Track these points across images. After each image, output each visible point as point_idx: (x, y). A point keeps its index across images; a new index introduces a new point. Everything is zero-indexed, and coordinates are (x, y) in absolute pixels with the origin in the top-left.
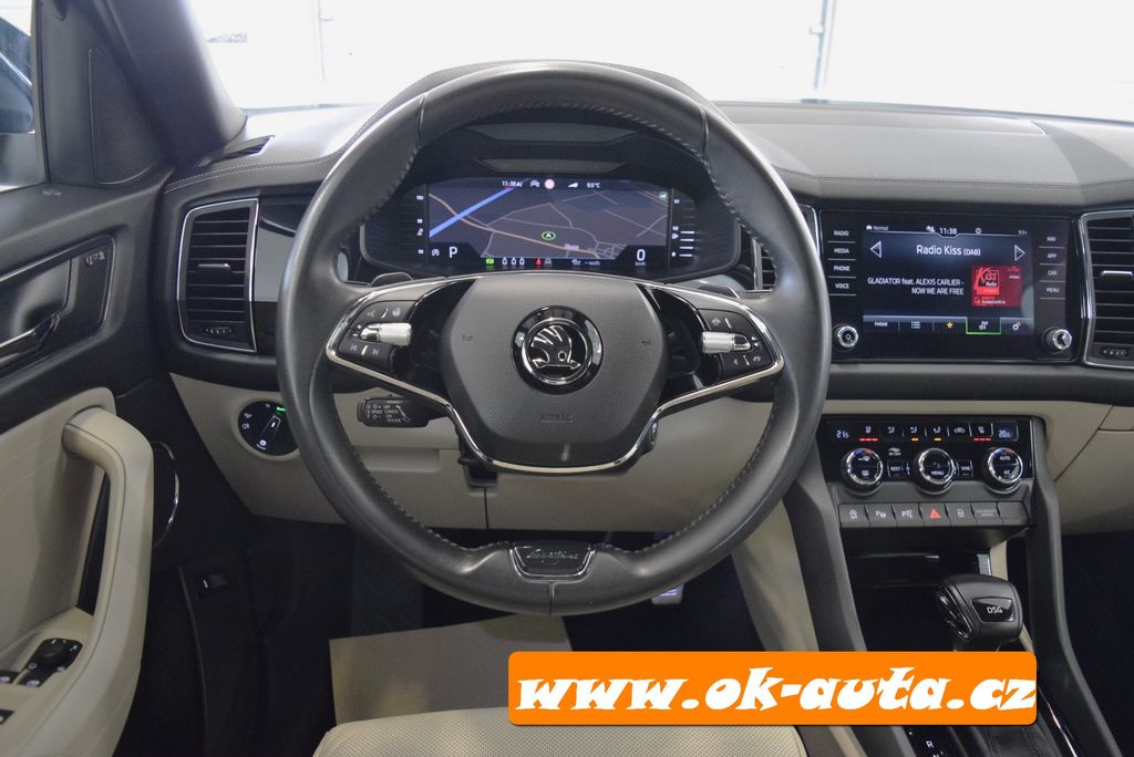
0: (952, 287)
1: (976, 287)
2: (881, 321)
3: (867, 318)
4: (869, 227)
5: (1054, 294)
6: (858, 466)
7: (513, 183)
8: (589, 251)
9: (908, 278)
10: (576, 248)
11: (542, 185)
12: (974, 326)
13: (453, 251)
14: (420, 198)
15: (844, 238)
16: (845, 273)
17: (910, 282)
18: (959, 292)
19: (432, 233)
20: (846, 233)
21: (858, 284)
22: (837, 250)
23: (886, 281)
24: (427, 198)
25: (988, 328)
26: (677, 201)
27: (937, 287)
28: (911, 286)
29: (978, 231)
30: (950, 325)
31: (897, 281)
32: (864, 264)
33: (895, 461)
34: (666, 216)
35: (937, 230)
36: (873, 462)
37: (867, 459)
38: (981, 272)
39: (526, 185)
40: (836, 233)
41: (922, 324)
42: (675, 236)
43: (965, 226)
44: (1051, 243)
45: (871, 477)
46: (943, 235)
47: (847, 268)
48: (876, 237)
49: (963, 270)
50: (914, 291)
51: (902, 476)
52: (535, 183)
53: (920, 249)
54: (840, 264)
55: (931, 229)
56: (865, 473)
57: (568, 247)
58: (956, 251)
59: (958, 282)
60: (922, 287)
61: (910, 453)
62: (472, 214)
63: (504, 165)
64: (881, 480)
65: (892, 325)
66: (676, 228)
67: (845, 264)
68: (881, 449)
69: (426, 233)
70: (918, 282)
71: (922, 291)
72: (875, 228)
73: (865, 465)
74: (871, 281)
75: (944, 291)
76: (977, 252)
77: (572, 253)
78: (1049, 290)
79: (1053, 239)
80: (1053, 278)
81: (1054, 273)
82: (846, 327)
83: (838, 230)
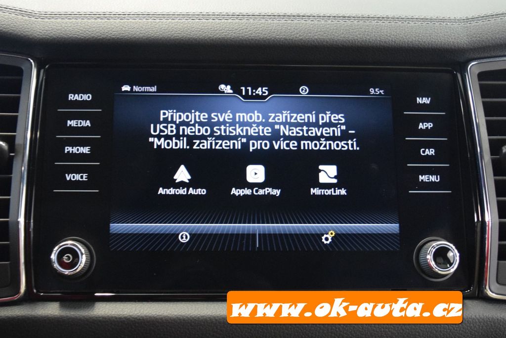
3: (113, 226)
4: (126, 88)
5: (431, 185)
15: (83, 104)
16: (82, 157)
20: (87, 97)
22: (71, 122)
29: (304, 90)
35: (237, 90)
40: (71, 97)
43: (283, 84)
44: (424, 107)
46: (247, 97)
47: (85, 150)
54: (73, 143)
55: (227, 89)
67: (82, 143)
72: (136, 89)
78: (423, 178)
79: (426, 101)
80: (428, 159)
81: (431, 152)
82: (69, 243)
83: (75, 93)
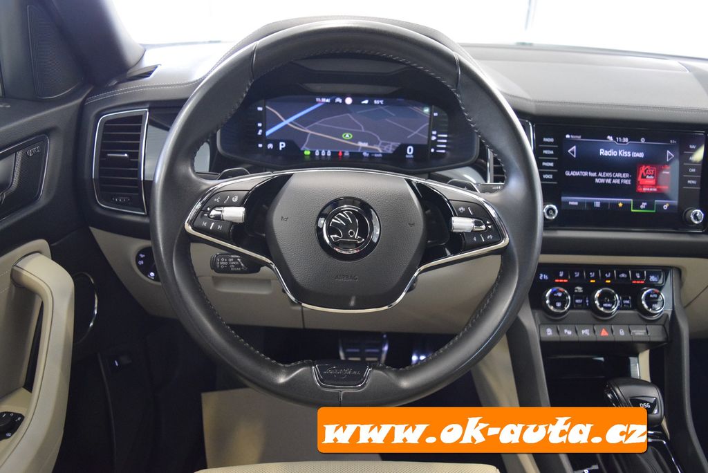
0: (623, 178)
1: (639, 179)
2: (573, 201)
3: (564, 199)
4: (568, 136)
5: (692, 185)
6: (554, 299)
7: (324, 100)
8: (374, 147)
9: (593, 172)
10: (366, 145)
11: (344, 101)
12: (637, 206)
13: (282, 145)
14: (260, 109)
15: (550, 143)
16: (550, 168)
17: (594, 174)
18: (627, 182)
19: (268, 133)
20: (552, 140)
21: (559, 176)
22: (545, 152)
23: (578, 174)
24: (265, 109)
25: (647, 208)
26: (436, 114)
27: (612, 178)
28: (594, 178)
29: (643, 141)
30: (620, 205)
31: (586, 174)
32: (563, 162)
33: (579, 296)
34: (428, 124)
35: (615, 139)
36: (564, 296)
37: (560, 295)
38: (643, 168)
39: (333, 101)
40: (545, 140)
41: (602, 204)
42: (434, 138)
43: (634, 137)
44: (692, 150)
45: (562, 307)
46: (619, 142)
47: (552, 164)
48: (572, 143)
49: (631, 167)
50: (597, 181)
51: (583, 307)
52: (339, 100)
53: (603, 152)
54: (547, 161)
55: (610, 138)
56: (559, 304)
57: (361, 144)
58: (627, 154)
59: (627, 175)
60: (603, 178)
61: (590, 290)
62: (296, 120)
63: (317, 87)
64: (568, 309)
65: (580, 203)
66: (434, 133)
67: (550, 161)
68: (570, 287)
69: (264, 133)
70: (600, 174)
71: (602, 181)
72: (572, 137)
73: (558, 299)
74: (567, 173)
75: (617, 181)
76: (641, 155)
77: (364, 148)
78: (689, 182)
79: (694, 147)
80: (692, 173)
81: (693, 170)
82: (550, 205)
83: (546, 137)
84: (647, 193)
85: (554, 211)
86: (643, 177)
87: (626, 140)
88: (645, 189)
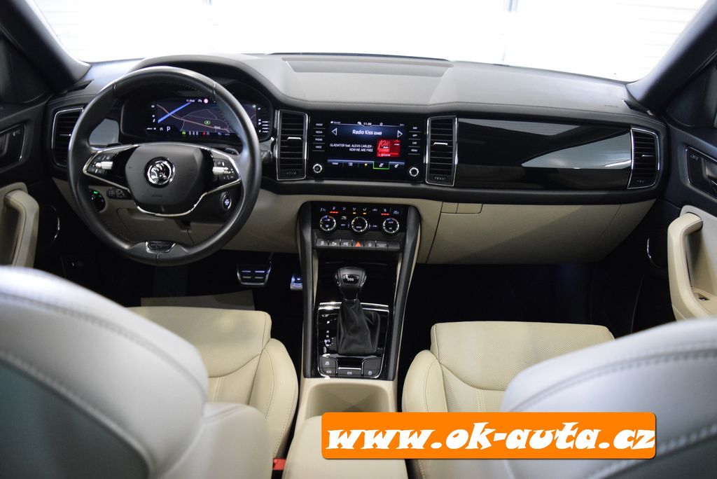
0: (368, 148)
1: (379, 148)
2: (335, 162)
3: (329, 161)
4: (332, 122)
5: (415, 152)
6: (324, 223)
7: (191, 101)
8: (224, 129)
9: (348, 144)
10: (219, 128)
11: (203, 101)
12: (377, 165)
13: (168, 128)
14: (153, 106)
15: (321, 127)
16: (320, 141)
17: (349, 146)
18: (371, 150)
19: (159, 121)
20: (321, 125)
21: (326, 147)
22: (317, 132)
23: (338, 145)
24: (156, 106)
25: (383, 167)
26: (259, 109)
27: (361, 148)
28: (349, 148)
29: (381, 124)
30: (366, 165)
31: (343, 145)
32: (329, 138)
33: (344, 222)
34: (255, 115)
35: (362, 124)
36: (332, 221)
37: (329, 220)
38: (381, 142)
39: (196, 101)
40: (317, 125)
41: (354, 164)
42: (260, 124)
43: (375, 122)
44: (415, 130)
46: (365, 126)
47: (321, 140)
48: (334, 126)
49: (373, 141)
50: (351, 150)
51: (346, 228)
52: (200, 101)
53: (354, 132)
54: (318, 138)
55: (360, 123)
56: (328, 226)
57: (216, 127)
58: (371, 133)
59: (371, 146)
60: (354, 148)
61: (350, 217)
62: (176, 113)
63: (185, 94)
65: (340, 164)
66: (260, 120)
67: (320, 138)
68: (338, 217)
69: (156, 121)
70: (353, 146)
71: (354, 150)
72: (335, 122)
74: (331, 145)
75: (364, 150)
76: (380, 133)
77: (218, 130)
78: (413, 150)
79: (416, 128)
80: (415, 145)
81: (415, 143)
82: (317, 165)
83: (318, 123)
84: (384, 158)
85: (320, 168)
86: (382, 148)
87: (370, 124)
88: (382, 155)
